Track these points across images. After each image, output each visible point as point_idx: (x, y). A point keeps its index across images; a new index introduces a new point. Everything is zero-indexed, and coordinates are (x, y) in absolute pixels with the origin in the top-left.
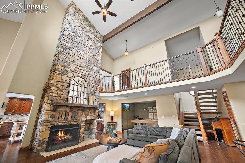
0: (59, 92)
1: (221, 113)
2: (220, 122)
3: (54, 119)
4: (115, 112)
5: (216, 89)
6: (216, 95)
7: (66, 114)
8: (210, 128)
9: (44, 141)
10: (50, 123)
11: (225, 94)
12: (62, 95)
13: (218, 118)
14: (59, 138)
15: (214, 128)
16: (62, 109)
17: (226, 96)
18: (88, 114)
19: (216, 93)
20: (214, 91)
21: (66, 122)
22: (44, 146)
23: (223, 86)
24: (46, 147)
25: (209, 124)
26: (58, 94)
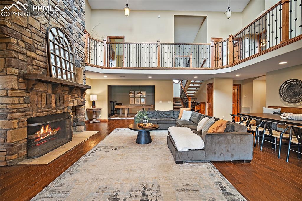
0: (30, 53)
3: (29, 105)
4: (98, 95)
5: (203, 80)
7: (48, 97)
9: (21, 144)
10: (24, 114)
12: (35, 59)
14: (40, 137)
16: (41, 88)
18: (75, 98)
21: (50, 110)
22: (22, 152)
23: (211, 79)
24: (26, 153)
26: (27, 57)
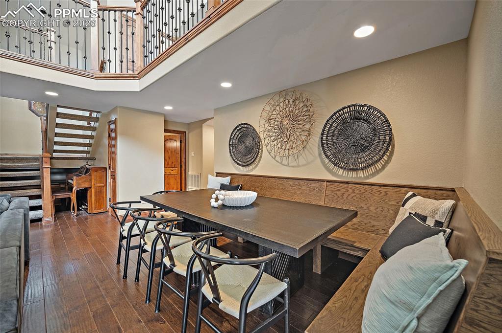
1: (93, 159)
2: (90, 175)
5: (99, 112)
6: (97, 125)
8: (64, 188)
11: (113, 126)
13: (87, 169)
15: (74, 189)
17: (115, 131)
19: (96, 120)
20: (94, 115)
23: (114, 110)
25: (65, 180)
